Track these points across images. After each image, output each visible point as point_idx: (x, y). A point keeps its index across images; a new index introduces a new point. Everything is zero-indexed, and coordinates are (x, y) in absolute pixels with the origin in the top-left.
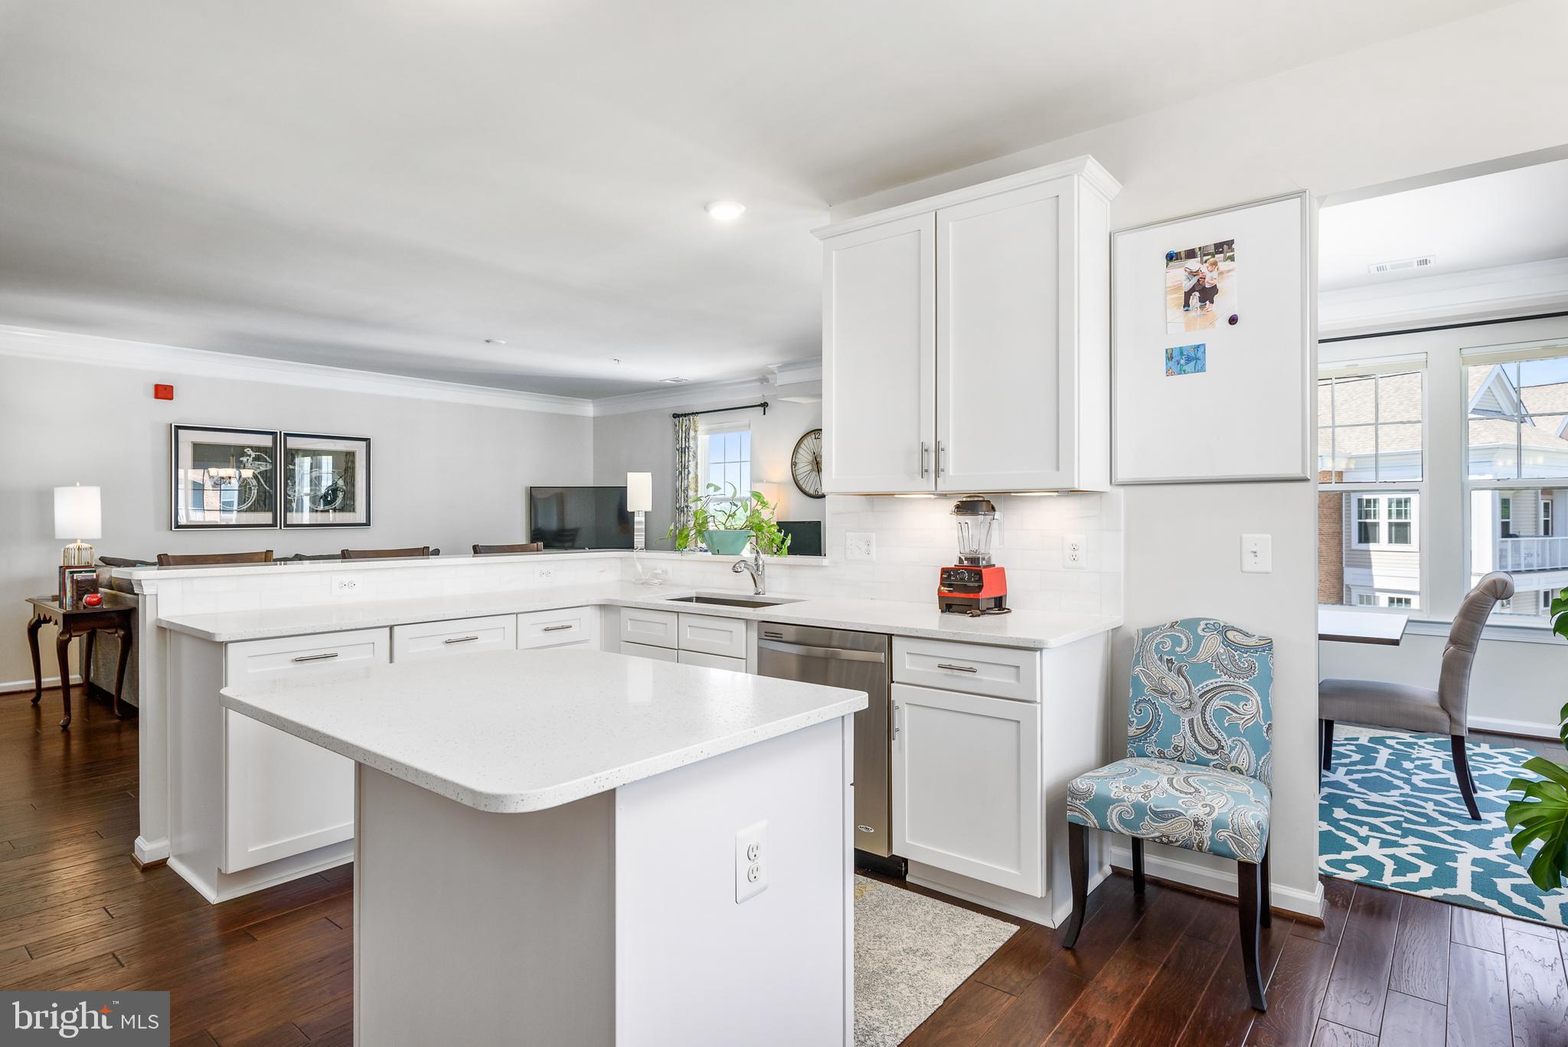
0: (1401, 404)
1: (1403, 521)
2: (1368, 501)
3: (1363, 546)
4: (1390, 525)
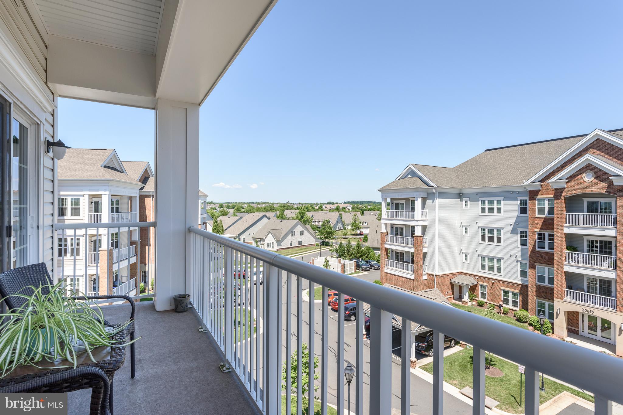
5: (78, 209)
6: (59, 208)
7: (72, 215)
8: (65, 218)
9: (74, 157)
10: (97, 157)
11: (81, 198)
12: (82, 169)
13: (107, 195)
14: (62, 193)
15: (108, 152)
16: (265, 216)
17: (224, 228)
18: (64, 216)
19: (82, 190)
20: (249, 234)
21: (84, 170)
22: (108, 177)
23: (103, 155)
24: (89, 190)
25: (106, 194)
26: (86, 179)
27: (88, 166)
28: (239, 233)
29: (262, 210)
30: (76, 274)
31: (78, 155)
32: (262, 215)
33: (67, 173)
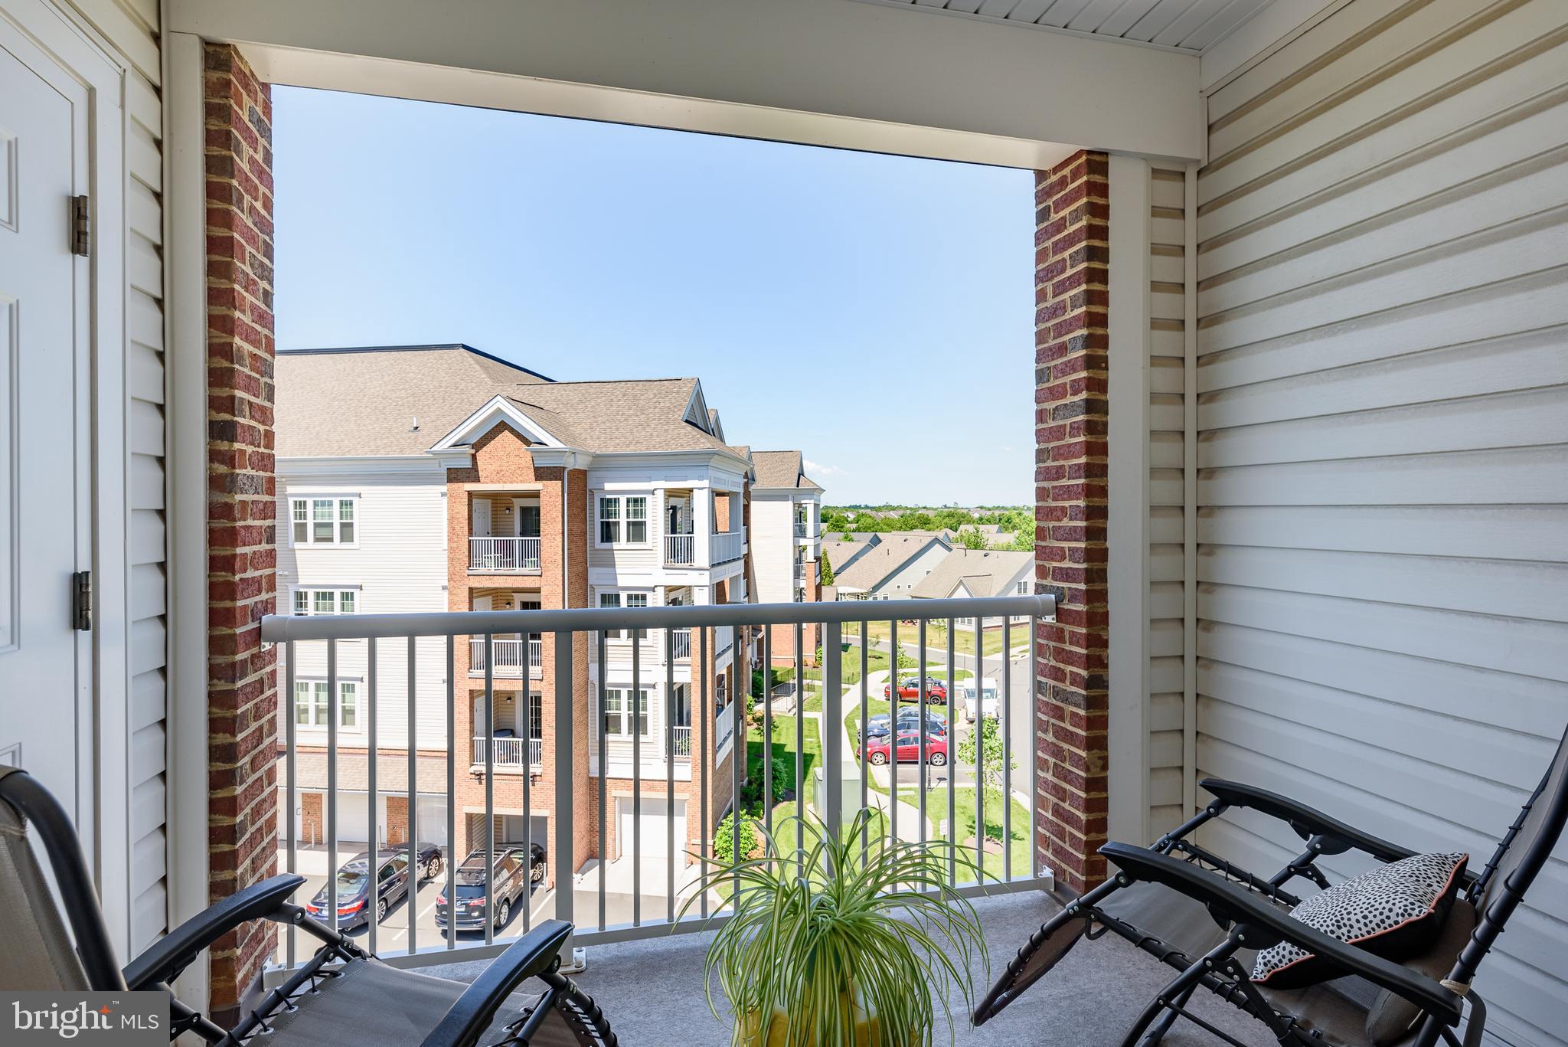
0: (630, 408)
1: (640, 520)
2: (610, 500)
3: (606, 545)
4: (628, 523)
5: (643, 524)
6: (602, 522)
7: (628, 540)
8: (615, 545)
9: (619, 400)
10: (667, 399)
11: (649, 498)
12: (644, 429)
13: (706, 491)
14: (608, 486)
15: (686, 386)
16: (936, 540)
17: (833, 570)
18: (612, 541)
19: (649, 479)
20: (899, 587)
21: (648, 429)
22: (709, 445)
23: (678, 393)
24: (667, 479)
25: (702, 489)
26: (660, 451)
27: (655, 419)
28: (873, 585)
29: (899, 525)
30: (642, 681)
31: (624, 395)
32: (930, 539)
33: (616, 438)
